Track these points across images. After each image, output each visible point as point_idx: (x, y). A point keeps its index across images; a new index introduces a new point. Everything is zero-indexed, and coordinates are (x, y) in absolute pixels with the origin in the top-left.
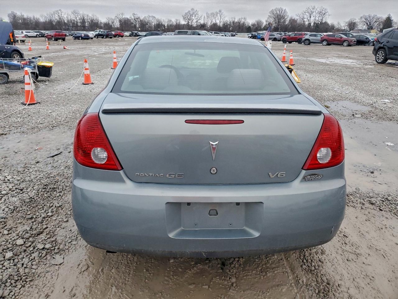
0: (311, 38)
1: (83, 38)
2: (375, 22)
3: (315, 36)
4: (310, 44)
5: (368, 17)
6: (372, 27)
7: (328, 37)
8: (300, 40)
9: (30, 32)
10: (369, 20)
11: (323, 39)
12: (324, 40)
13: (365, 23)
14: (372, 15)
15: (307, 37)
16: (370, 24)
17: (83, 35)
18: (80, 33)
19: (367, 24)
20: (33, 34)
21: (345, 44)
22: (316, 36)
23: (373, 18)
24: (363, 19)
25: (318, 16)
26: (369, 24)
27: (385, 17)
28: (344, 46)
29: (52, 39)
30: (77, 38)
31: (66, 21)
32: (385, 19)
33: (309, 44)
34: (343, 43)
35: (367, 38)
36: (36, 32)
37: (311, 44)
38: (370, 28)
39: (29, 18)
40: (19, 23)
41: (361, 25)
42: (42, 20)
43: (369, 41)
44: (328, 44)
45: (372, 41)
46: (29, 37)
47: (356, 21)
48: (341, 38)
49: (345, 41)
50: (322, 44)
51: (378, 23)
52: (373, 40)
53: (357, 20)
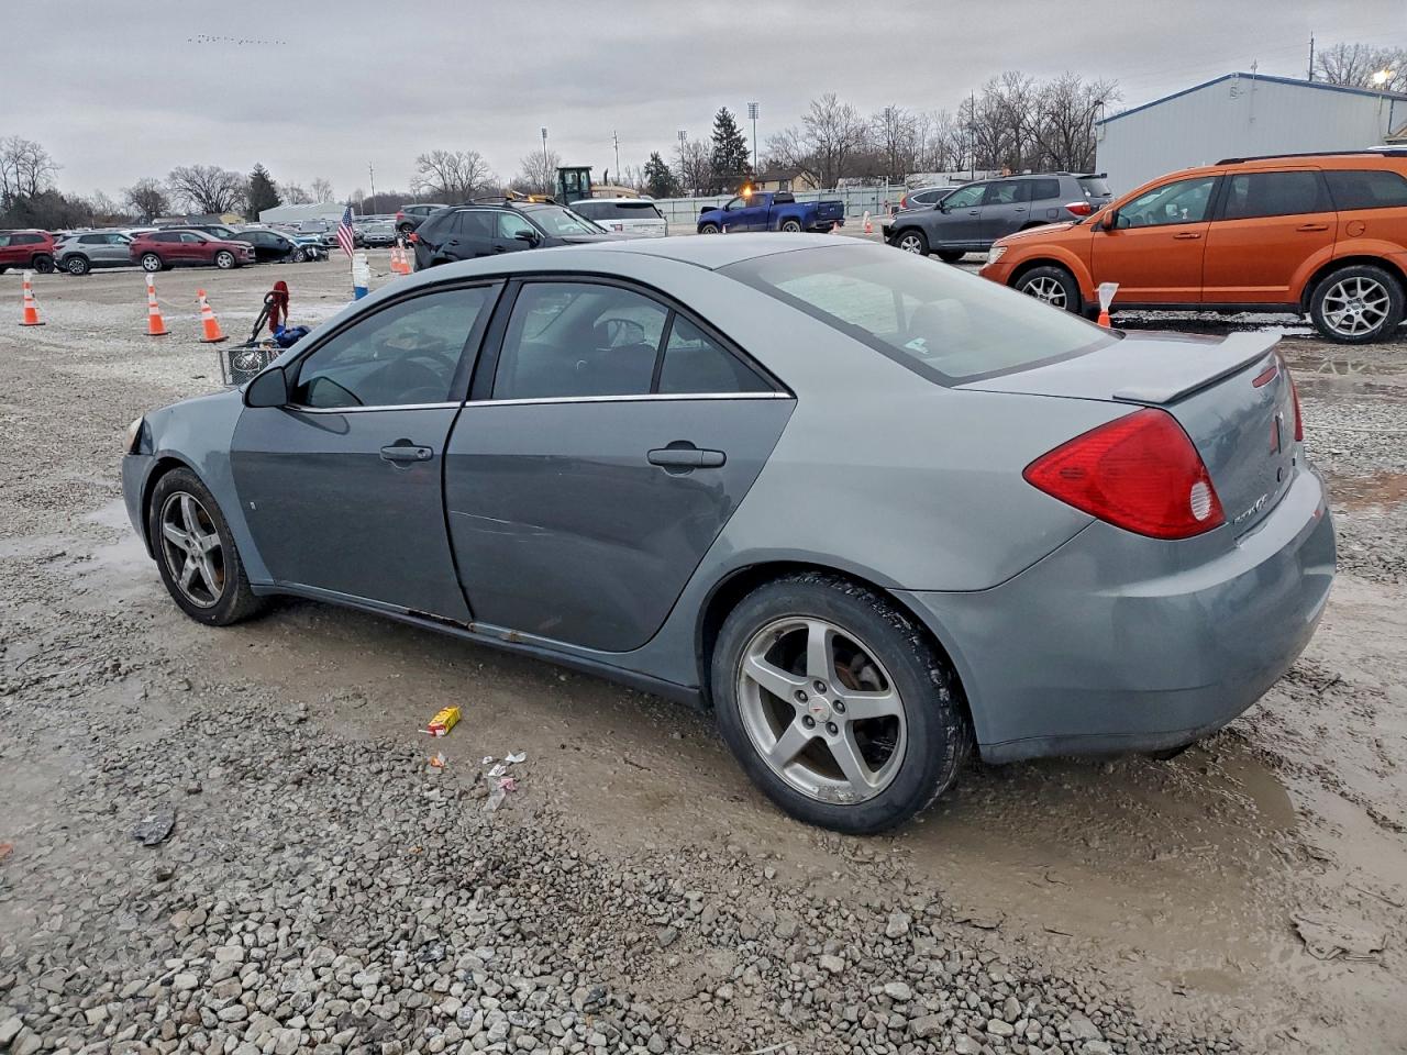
0: (87, 248)
2: (222, 189)
3: (102, 239)
4: (89, 269)
5: (194, 173)
6: (217, 204)
7: (156, 243)
8: (45, 258)
10: (200, 182)
11: (141, 250)
12: (146, 253)
13: (190, 193)
14: (206, 168)
15: (72, 246)
16: (210, 197)
19: (200, 196)
21: (224, 261)
22: (105, 242)
23: (211, 176)
24: (182, 182)
25: (13, 169)
26: (203, 195)
27: (246, 173)
28: (220, 268)
32: (251, 180)
33: (86, 272)
34: (216, 259)
35: (282, 240)
37: (92, 270)
38: (215, 209)
41: (180, 201)
43: (291, 248)
44: (165, 267)
45: (299, 246)
47: (162, 186)
48: (204, 242)
49: (219, 252)
50: (141, 268)
51: (231, 192)
52: (303, 243)
53: (162, 184)
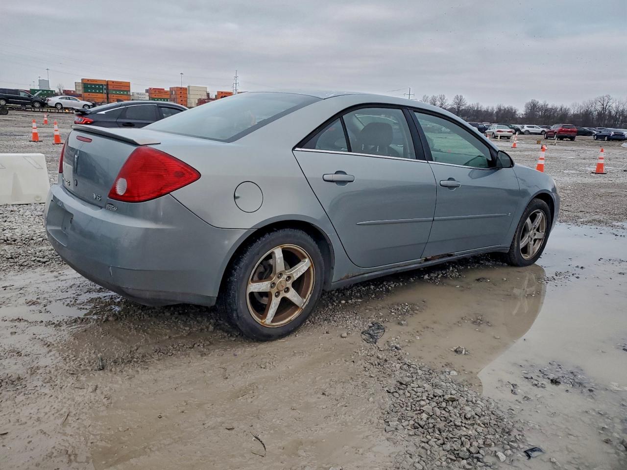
1: (610, 139)
9: (533, 127)
17: (613, 133)
18: (608, 130)
20: (537, 129)
29: (553, 137)
30: (600, 137)
31: (613, 113)
36: (542, 127)
39: (553, 108)
40: (536, 115)
42: (573, 111)
46: (531, 133)
